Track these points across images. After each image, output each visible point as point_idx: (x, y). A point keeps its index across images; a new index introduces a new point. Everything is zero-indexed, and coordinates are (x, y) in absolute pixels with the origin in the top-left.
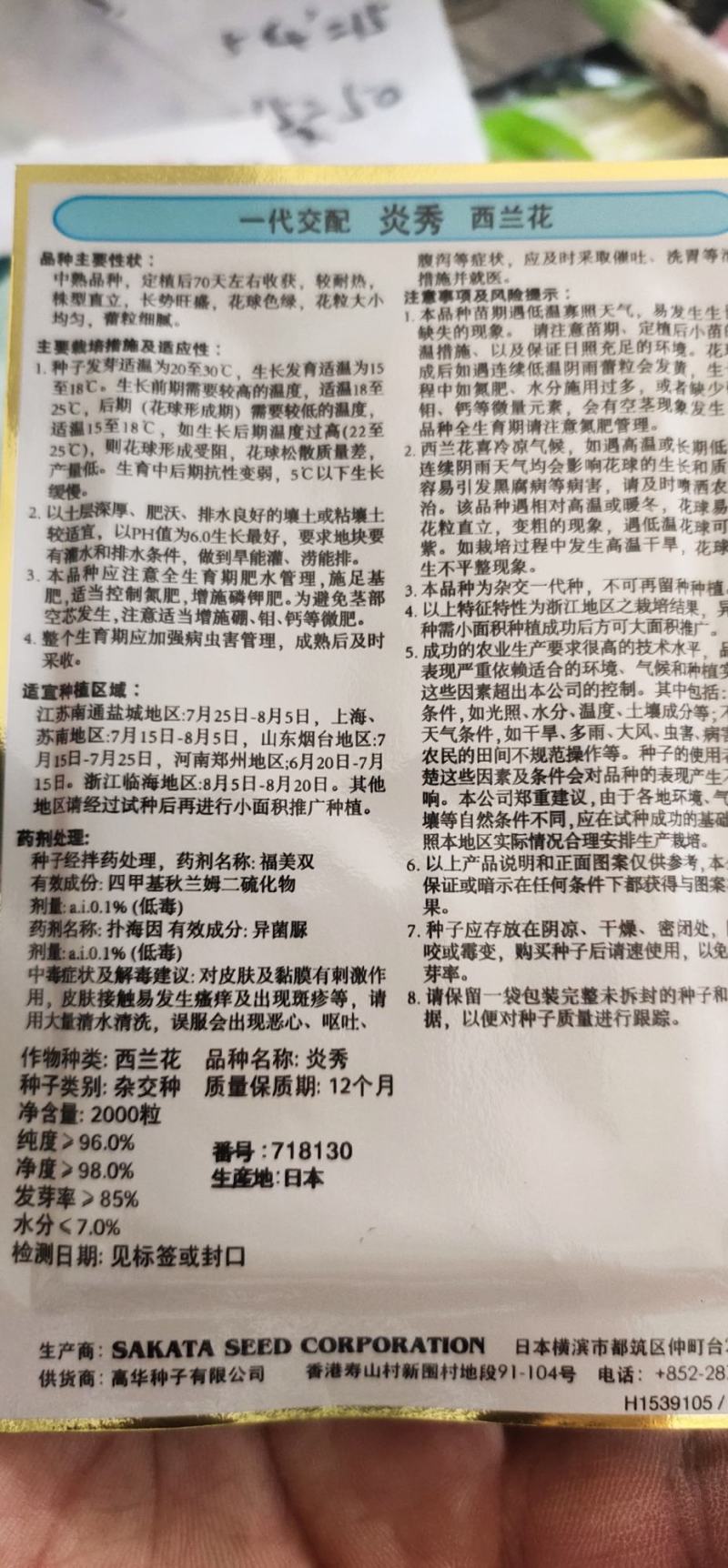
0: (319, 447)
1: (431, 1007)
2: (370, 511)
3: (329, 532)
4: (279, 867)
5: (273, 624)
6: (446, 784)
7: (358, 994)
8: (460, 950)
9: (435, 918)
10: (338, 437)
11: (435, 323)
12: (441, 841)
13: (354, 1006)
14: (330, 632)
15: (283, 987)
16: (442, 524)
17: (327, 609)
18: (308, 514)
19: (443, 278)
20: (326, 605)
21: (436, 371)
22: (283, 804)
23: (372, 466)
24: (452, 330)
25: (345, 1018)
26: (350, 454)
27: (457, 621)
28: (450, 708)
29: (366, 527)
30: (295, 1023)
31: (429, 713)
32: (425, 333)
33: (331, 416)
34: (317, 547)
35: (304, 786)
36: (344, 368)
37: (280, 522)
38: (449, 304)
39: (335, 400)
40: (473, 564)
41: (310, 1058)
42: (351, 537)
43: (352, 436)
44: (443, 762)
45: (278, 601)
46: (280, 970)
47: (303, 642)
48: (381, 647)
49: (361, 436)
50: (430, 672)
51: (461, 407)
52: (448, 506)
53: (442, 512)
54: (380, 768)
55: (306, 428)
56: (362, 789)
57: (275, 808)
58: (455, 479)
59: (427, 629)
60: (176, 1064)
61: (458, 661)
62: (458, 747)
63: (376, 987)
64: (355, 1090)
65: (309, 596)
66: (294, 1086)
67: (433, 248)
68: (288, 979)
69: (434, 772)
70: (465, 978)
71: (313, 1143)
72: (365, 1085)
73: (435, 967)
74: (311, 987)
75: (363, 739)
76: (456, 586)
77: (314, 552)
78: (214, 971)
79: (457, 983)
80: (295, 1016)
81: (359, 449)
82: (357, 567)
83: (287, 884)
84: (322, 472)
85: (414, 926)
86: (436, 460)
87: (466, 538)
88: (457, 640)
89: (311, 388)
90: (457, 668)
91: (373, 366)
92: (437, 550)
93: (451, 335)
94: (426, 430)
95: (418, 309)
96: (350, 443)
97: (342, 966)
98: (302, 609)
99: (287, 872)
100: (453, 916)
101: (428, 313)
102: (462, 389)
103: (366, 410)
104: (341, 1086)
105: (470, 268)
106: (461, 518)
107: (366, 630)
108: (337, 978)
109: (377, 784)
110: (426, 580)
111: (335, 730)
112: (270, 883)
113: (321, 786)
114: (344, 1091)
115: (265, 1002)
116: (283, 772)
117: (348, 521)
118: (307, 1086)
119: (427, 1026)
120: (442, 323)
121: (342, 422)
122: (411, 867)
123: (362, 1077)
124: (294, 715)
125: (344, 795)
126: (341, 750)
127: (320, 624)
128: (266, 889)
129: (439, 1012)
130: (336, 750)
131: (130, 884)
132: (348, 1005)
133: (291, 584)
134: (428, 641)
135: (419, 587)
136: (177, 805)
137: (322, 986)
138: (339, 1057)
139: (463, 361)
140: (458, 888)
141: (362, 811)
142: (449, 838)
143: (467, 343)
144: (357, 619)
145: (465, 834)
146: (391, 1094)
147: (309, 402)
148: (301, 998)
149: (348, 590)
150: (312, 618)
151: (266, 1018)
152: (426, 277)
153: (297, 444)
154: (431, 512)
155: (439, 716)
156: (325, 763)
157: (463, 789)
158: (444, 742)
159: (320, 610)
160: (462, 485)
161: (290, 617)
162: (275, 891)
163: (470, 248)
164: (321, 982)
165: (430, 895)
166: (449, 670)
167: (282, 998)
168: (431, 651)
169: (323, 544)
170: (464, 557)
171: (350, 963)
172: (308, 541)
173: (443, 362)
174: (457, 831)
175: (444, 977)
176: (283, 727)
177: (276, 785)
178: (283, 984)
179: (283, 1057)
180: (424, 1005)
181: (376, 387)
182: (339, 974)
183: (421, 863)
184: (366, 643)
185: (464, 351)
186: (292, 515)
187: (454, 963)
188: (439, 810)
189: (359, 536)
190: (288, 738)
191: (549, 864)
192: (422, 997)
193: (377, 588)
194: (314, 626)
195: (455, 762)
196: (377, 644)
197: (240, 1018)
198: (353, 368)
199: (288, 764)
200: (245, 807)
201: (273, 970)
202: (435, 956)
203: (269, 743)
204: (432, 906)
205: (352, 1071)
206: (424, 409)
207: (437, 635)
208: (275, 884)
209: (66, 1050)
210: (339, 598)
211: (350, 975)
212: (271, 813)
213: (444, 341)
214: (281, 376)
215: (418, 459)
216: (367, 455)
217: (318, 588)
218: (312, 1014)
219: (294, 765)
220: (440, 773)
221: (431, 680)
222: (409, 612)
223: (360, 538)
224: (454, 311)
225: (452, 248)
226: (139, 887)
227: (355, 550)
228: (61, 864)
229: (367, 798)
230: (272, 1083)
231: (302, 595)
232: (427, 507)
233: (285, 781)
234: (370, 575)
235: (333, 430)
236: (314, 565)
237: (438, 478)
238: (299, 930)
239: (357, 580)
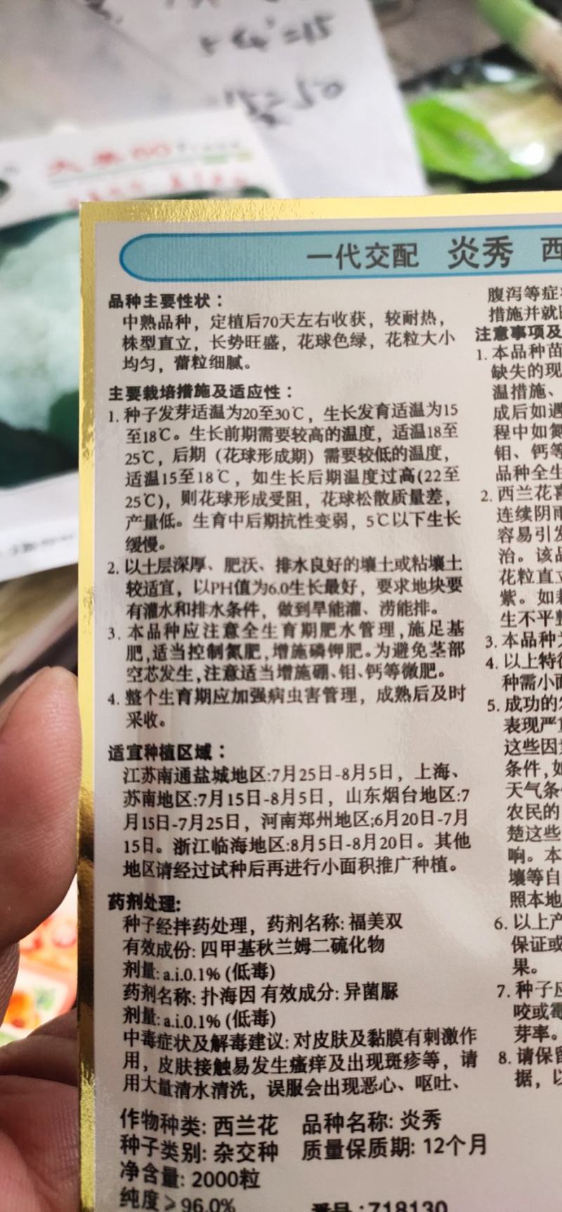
0: (394, 492)
1: (522, 1067)
2: (448, 558)
3: (407, 581)
4: (368, 926)
5: (354, 677)
6: (531, 840)
7: (450, 1055)
8: (549, 1011)
9: (525, 978)
10: (413, 482)
11: (508, 362)
12: (528, 899)
13: (446, 1067)
14: (411, 684)
15: (376, 1050)
16: (521, 573)
17: (407, 661)
18: (385, 563)
19: (515, 313)
20: (406, 657)
21: (510, 413)
22: (370, 862)
23: (449, 512)
24: (526, 369)
25: (437, 1078)
26: (425, 499)
27: (539, 673)
28: (534, 764)
29: (444, 575)
30: (389, 1086)
31: (513, 769)
32: (498, 373)
33: (405, 460)
34: (395, 597)
35: (389, 843)
36: (417, 410)
37: (357, 571)
38: (522, 340)
39: (408, 444)
40: (554, 614)
41: (403, 1120)
42: (428, 586)
43: (427, 480)
44: (528, 818)
45: (358, 653)
46: (372, 1033)
47: (384, 695)
48: (462, 700)
49: (436, 480)
50: (512, 726)
51: (537, 450)
52: (527, 553)
53: (521, 560)
54: (465, 824)
55: (380, 472)
56: (448, 845)
57: (362, 867)
58: (533, 525)
59: (509, 681)
60: (273, 1130)
61: (540, 714)
62: (542, 802)
63: (467, 1048)
64: (448, 1150)
65: (388, 648)
66: (389, 1147)
67: (504, 282)
68: (381, 1042)
69: (519, 828)
70: (555, 1038)
71: (409, 1203)
72: (459, 1145)
73: (525, 1027)
74: (404, 1050)
75: (447, 795)
76: (537, 637)
77: (392, 602)
78: (308, 1036)
79: (547, 1043)
80: (388, 1079)
81: (435, 494)
82: (435, 617)
83: (377, 944)
84: (398, 518)
85: (503, 986)
86: (513, 506)
87: (546, 587)
88: (539, 693)
89: (384, 431)
90: (540, 721)
91: (446, 406)
92: (516, 599)
93: (525, 374)
94: (502, 475)
95: (490, 347)
96: (425, 488)
97: (433, 1027)
98: (382, 661)
99: (376, 932)
100: (542, 976)
101: (500, 352)
102: (538, 432)
103: (441, 454)
104: (435, 1145)
105: (541, 303)
106: (541, 566)
107: (447, 682)
108: (428, 1040)
109: (463, 841)
110: (507, 631)
111: (418, 786)
112: (359, 943)
113: (406, 843)
114: (438, 1151)
115: (359, 1066)
116: (369, 830)
117: (425, 569)
118: (401, 1147)
119: (518, 1085)
120: (516, 361)
121: (416, 466)
122: (498, 925)
123: (455, 1137)
124: (378, 771)
125: (430, 852)
126: (425, 806)
127: (400, 676)
128: (356, 950)
129: (530, 1071)
130: (419, 806)
131: (223, 950)
132: (440, 1066)
133: (371, 635)
134: (510, 694)
135: (499, 639)
136: (266, 867)
137: (414, 1048)
138: (432, 1117)
139: (538, 402)
140: (546, 947)
141: (448, 868)
142: (535, 896)
143: (542, 382)
144: (437, 672)
145: (551, 892)
146: (483, 1153)
147: (382, 445)
148: (394, 1061)
149: (427, 641)
150: (392, 670)
151: (361, 1083)
152: (496, 313)
153: (372, 489)
154: (510, 560)
155: (523, 772)
156: (410, 819)
157: (548, 845)
158: (529, 798)
159: (400, 662)
160: (540, 532)
161: (371, 670)
162: (365, 951)
163: (541, 281)
164: (414, 1043)
165: (519, 955)
166: (532, 724)
167: (375, 1061)
168: (513, 704)
169: (401, 593)
170: (544, 607)
171: (440, 1024)
172: (386, 591)
173: (517, 402)
174: (543, 888)
175: (534, 1037)
176: (367, 784)
177: (362, 843)
178: (375, 1047)
179: (378, 1120)
180: (515, 1065)
181: (451, 430)
182: (430, 1036)
183: (508, 921)
184: (447, 695)
185: (539, 391)
186: (370, 564)
187: (544, 1022)
188: (525, 867)
189: (437, 585)
190: (373, 795)
192: (513, 1056)
193: (457, 639)
194: (395, 678)
195: (540, 819)
196: (459, 697)
197: (334, 1083)
198: (427, 410)
199: (373, 821)
200: (333, 868)
201: (366, 1033)
202: (525, 1016)
203: (354, 801)
204: (521, 966)
205: (445, 1131)
206: (500, 453)
207: (518, 687)
208: (365, 945)
209: (164, 1115)
210: (419, 649)
211: (441, 1036)
212: (358, 872)
213: (518, 381)
214: (354, 418)
215: (495, 505)
216: (443, 500)
217: (397, 639)
218: (404, 1077)
219: (379, 822)
220: (525, 829)
221: (514, 734)
222: (490, 664)
223: (438, 587)
224: (527, 349)
225: (523, 281)
226: (231, 952)
227: (433, 599)
228: (154, 929)
229: (453, 855)
230: (367, 1146)
231: (382, 646)
232: (505, 555)
233: (371, 839)
234: (450, 626)
235: (407, 476)
236: (392, 615)
237: (516, 525)
238: (390, 992)
239: (436, 630)
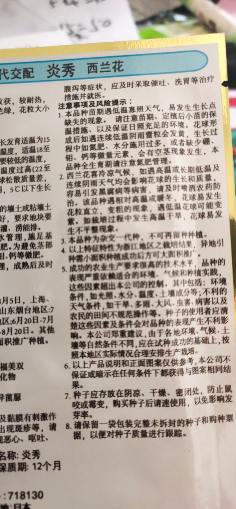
0: (22, 177)
1: (76, 430)
2: (45, 205)
3: (27, 216)
4: (8, 369)
5: (4, 259)
6: (81, 329)
7: (44, 425)
8: (88, 404)
9: (77, 390)
10: (30, 172)
11: (72, 118)
12: (79, 355)
13: (42, 431)
14: (29, 261)
15: (11, 423)
16: (77, 210)
17: (27, 251)
18: (18, 208)
19: (75, 97)
20: (27, 249)
21: (72, 140)
22: (9, 340)
23: (46, 184)
24: (79, 121)
25: (38, 436)
26: (36, 179)
27: (84, 254)
28: (82, 295)
29: (43, 212)
30: (16, 440)
31: (73, 297)
32: (67, 123)
33: (27, 162)
34: (22, 223)
35: (18, 332)
36: (32, 140)
37: (6, 212)
38: (78, 108)
39: (28, 155)
40: (90, 228)
41: (23, 455)
42: (37, 218)
43: (36, 171)
44: (79, 319)
45: (6, 248)
46: (9, 416)
47: (17, 266)
49: (40, 171)
50: (72, 278)
51: (84, 156)
52: (79, 202)
53: (76, 204)
54: (52, 322)
55: (16, 168)
56: (44, 332)
57: (6, 342)
58: (82, 189)
59: (71, 258)
61: (85, 273)
62: (85, 312)
63: (52, 422)
64: (43, 468)
65: (19, 245)
66: (17, 467)
67: (71, 83)
68: (13, 420)
69: (76, 323)
70: (91, 417)
71: (26, 492)
72: (49, 466)
73: (78, 412)
74: (23, 423)
75: (44, 310)
76: (83, 238)
77: (21, 225)
79: (87, 419)
80: (16, 436)
81: (40, 177)
82: (40, 231)
83: (12, 377)
84: (24, 188)
85: (68, 394)
86: (73, 181)
87: (87, 216)
88: (84, 263)
89: (18, 150)
90: (84, 276)
91: (45, 138)
92: (74, 222)
93: (79, 123)
94: (69, 168)
95: (64, 112)
96: (36, 174)
97: (37, 413)
98: (16, 251)
99: (12, 371)
100: (85, 389)
101: (69, 114)
102: (84, 148)
103: (42, 159)
104: (38, 466)
105: (87, 92)
106: (85, 207)
107: (44, 260)
108: (34, 419)
109: (51, 330)
110: (70, 236)
111: (31, 306)
112: (4, 376)
113: (26, 331)
114: (39, 469)
115: (3, 431)
116: (9, 326)
117: (36, 210)
118: (23, 467)
119: (75, 439)
120: (75, 117)
121: (32, 165)
122: (66, 367)
123: (47, 462)
124: (14, 300)
125: (36, 335)
126: (35, 314)
127: (24, 258)
128: (3, 379)
129: (80, 432)
130: (32, 315)
132: (39, 430)
133: (11, 240)
134: (72, 264)
135: (67, 240)
137: (28, 423)
138: (36, 454)
139: (85, 135)
140: (87, 376)
141: (45, 342)
142: (83, 353)
143: (86, 126)
144: (41, 255)
145: (90, 351)
146: (59, 469)
147: (17, 156)
148: (19, 428)
149: (36, 242)
150: (21, 255)
151: (4, 438)
152: (68, 97)
153: (13, 176)
154: (72, 205)
155: (77, 298)
156: (28, 321)
157: (88, 331)
158: (80, 310)
159: (24, 251)
160: (85, 192)
161: (11, 255)
162: (7, 380)
163: (87, 82)
164: (28, 420)
165: (75, 380)
166: (81, 277)
167: (10, 428)
168: (73, 268)
169: (25, 221)
170: (87, 225)
171: (40, 411)
172: (18, 220)
173: (76, 135)
174: (86, 350)
175: (82, 416)
176: (9, 305)
177: (6, 332)
178: (11, 422)
179: (12, 455)
180: (73, 429)
181: (47, 148)
182: (35, 417)
183: (70, 365)
184: (45, 265)
185: (85, 130)
186: (11, 209)
187: (86, 410)
188: (79, 341)
189: (41, 217)
190: (11, 310)
191: (127, 364)
192: (72, 426)
193: (49, 240)
194: (22, 259)
195: (84, 319)
196: (50, 266)
198: (36, 140)
199: (11, 322)
201: (6, 416)
202: (77, 407)
203: (3, 313)
204: (76, 385)
205: (42, 459)
206: (68, 158)
207: (75, 261)
208: (7, 377)
210: (33, 245)
211: (40, 417)
212: (4, 345)
213: (76, 126)
214: (5, 145)
215: (66, 181)
216: (43, 179)
217: (23, 241)
218: (24, 435)
219: (14, 322)
220: (78, 324)
221: (73, 282)
222: (63, 251)
223: (41, 218)
224: (80, 112)
225: (79, 83)
227: (39, 223)
229: (46, 336)
230: (7, 466)
231: (16, 245)
232: (70, 203)
233: (10, 330)
234: (46, 235)
235: (28, 169)
236: (21, 231)
237: (74, 189)
238: (18, 397)
239: (40, 237)
